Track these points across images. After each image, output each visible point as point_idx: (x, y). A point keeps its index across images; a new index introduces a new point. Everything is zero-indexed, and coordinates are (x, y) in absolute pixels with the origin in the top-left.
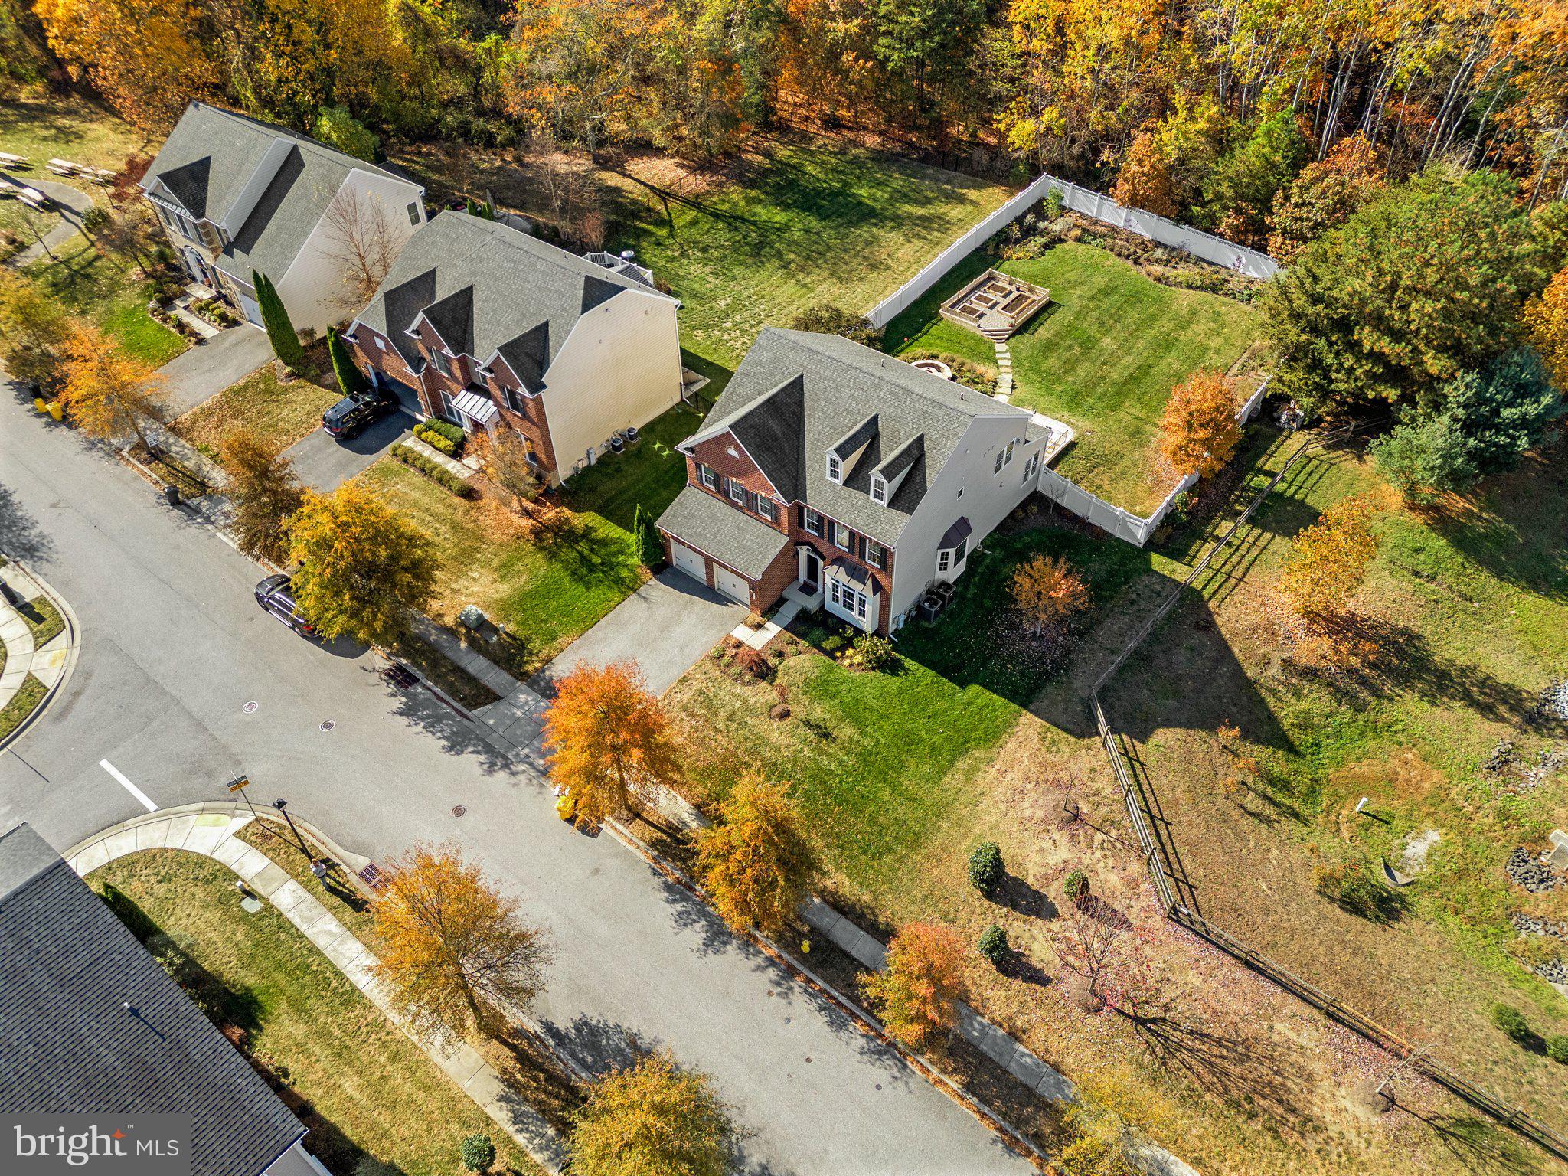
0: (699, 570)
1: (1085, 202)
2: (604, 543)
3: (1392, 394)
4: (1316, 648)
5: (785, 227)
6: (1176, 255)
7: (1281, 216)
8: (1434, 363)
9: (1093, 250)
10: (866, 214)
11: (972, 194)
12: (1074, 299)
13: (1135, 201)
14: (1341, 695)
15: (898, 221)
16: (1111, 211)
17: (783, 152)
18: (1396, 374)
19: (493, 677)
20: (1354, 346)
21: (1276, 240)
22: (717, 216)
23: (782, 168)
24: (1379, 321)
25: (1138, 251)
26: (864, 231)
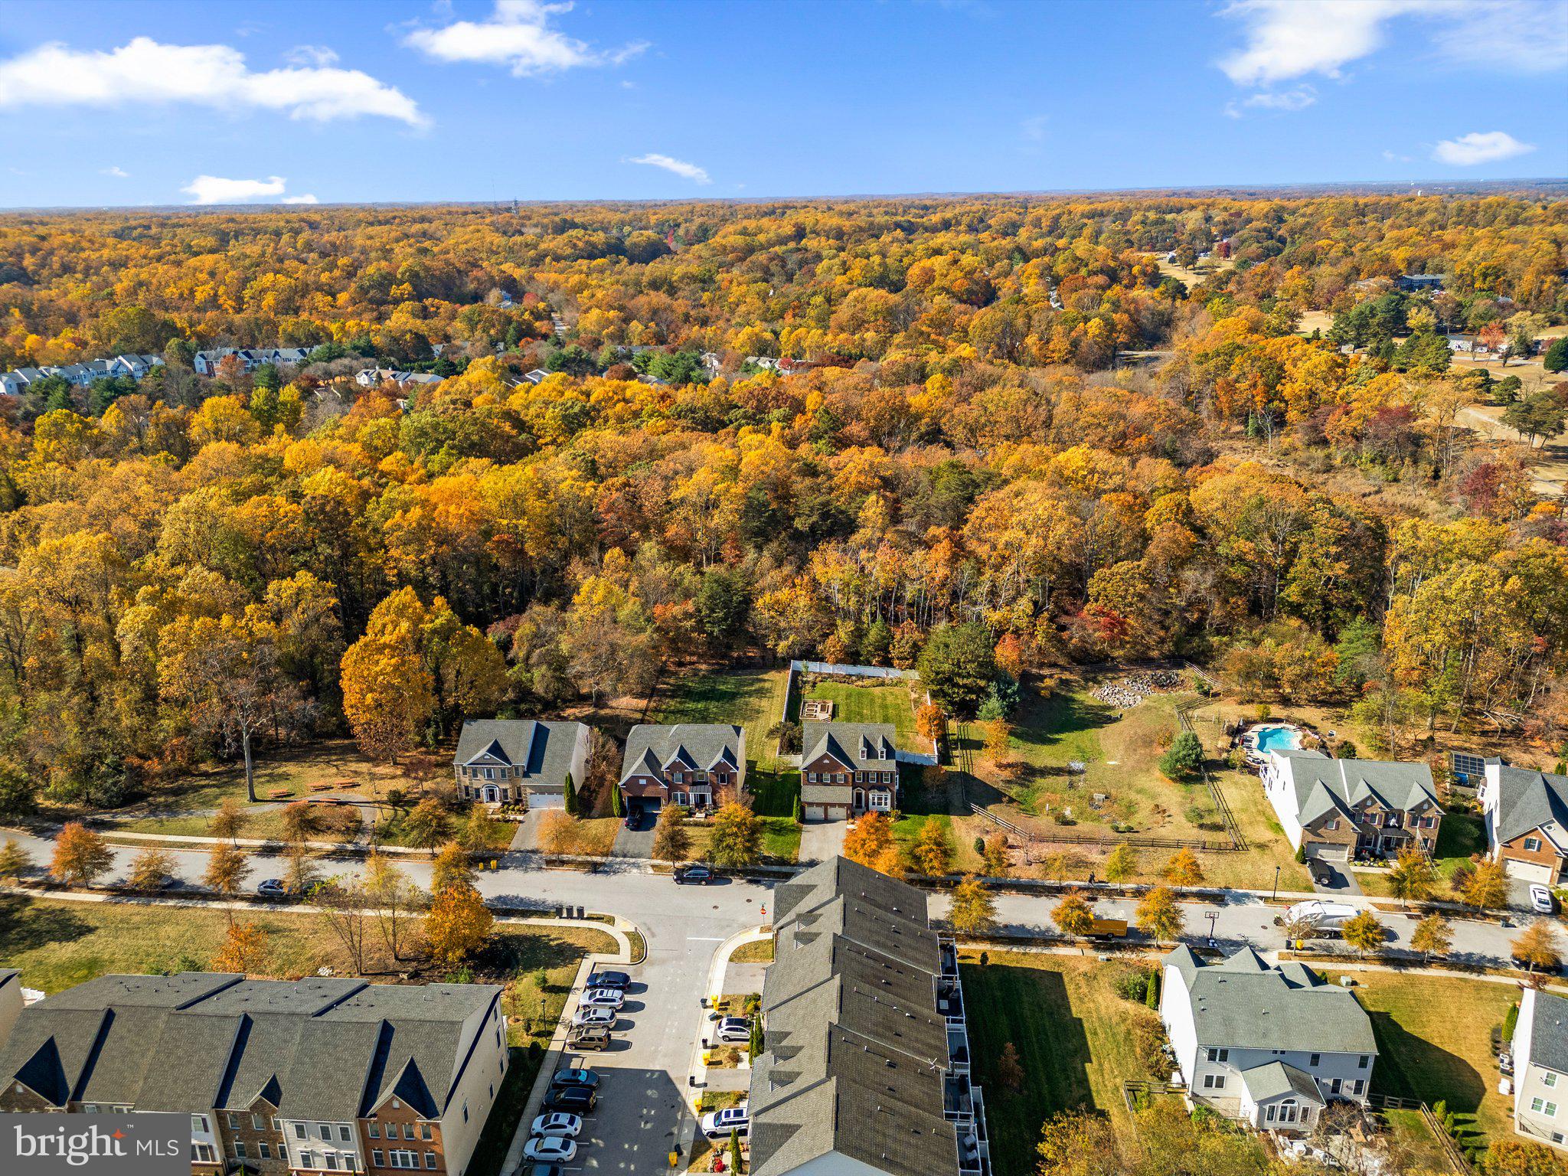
0: (819, 813)
1: (814, 667)
2: (772, 823)
3: (974, 697)
4: (1006, 774)
5: (706, 709)
6: (861, 677)
7: (894, 653)
8: (982, 683)
9: (828, 684)
10: (732, 696)
11: (765, 677)
12: (840, 700)
13: (838, 661)
14: (1022, 785)
15: (750, 694)
16: (828, 668)
17: (672, 681)
18: (970, 690)
19: (785, 869)
20: (957, 685)
21: (896, 662)
22: (673, 712)
23: (680, 687)
24: (959, 675)
25: (847, 679)
26: (739, 701)
